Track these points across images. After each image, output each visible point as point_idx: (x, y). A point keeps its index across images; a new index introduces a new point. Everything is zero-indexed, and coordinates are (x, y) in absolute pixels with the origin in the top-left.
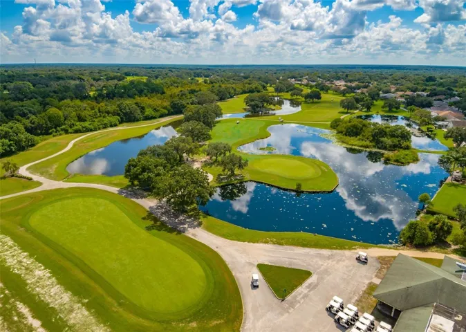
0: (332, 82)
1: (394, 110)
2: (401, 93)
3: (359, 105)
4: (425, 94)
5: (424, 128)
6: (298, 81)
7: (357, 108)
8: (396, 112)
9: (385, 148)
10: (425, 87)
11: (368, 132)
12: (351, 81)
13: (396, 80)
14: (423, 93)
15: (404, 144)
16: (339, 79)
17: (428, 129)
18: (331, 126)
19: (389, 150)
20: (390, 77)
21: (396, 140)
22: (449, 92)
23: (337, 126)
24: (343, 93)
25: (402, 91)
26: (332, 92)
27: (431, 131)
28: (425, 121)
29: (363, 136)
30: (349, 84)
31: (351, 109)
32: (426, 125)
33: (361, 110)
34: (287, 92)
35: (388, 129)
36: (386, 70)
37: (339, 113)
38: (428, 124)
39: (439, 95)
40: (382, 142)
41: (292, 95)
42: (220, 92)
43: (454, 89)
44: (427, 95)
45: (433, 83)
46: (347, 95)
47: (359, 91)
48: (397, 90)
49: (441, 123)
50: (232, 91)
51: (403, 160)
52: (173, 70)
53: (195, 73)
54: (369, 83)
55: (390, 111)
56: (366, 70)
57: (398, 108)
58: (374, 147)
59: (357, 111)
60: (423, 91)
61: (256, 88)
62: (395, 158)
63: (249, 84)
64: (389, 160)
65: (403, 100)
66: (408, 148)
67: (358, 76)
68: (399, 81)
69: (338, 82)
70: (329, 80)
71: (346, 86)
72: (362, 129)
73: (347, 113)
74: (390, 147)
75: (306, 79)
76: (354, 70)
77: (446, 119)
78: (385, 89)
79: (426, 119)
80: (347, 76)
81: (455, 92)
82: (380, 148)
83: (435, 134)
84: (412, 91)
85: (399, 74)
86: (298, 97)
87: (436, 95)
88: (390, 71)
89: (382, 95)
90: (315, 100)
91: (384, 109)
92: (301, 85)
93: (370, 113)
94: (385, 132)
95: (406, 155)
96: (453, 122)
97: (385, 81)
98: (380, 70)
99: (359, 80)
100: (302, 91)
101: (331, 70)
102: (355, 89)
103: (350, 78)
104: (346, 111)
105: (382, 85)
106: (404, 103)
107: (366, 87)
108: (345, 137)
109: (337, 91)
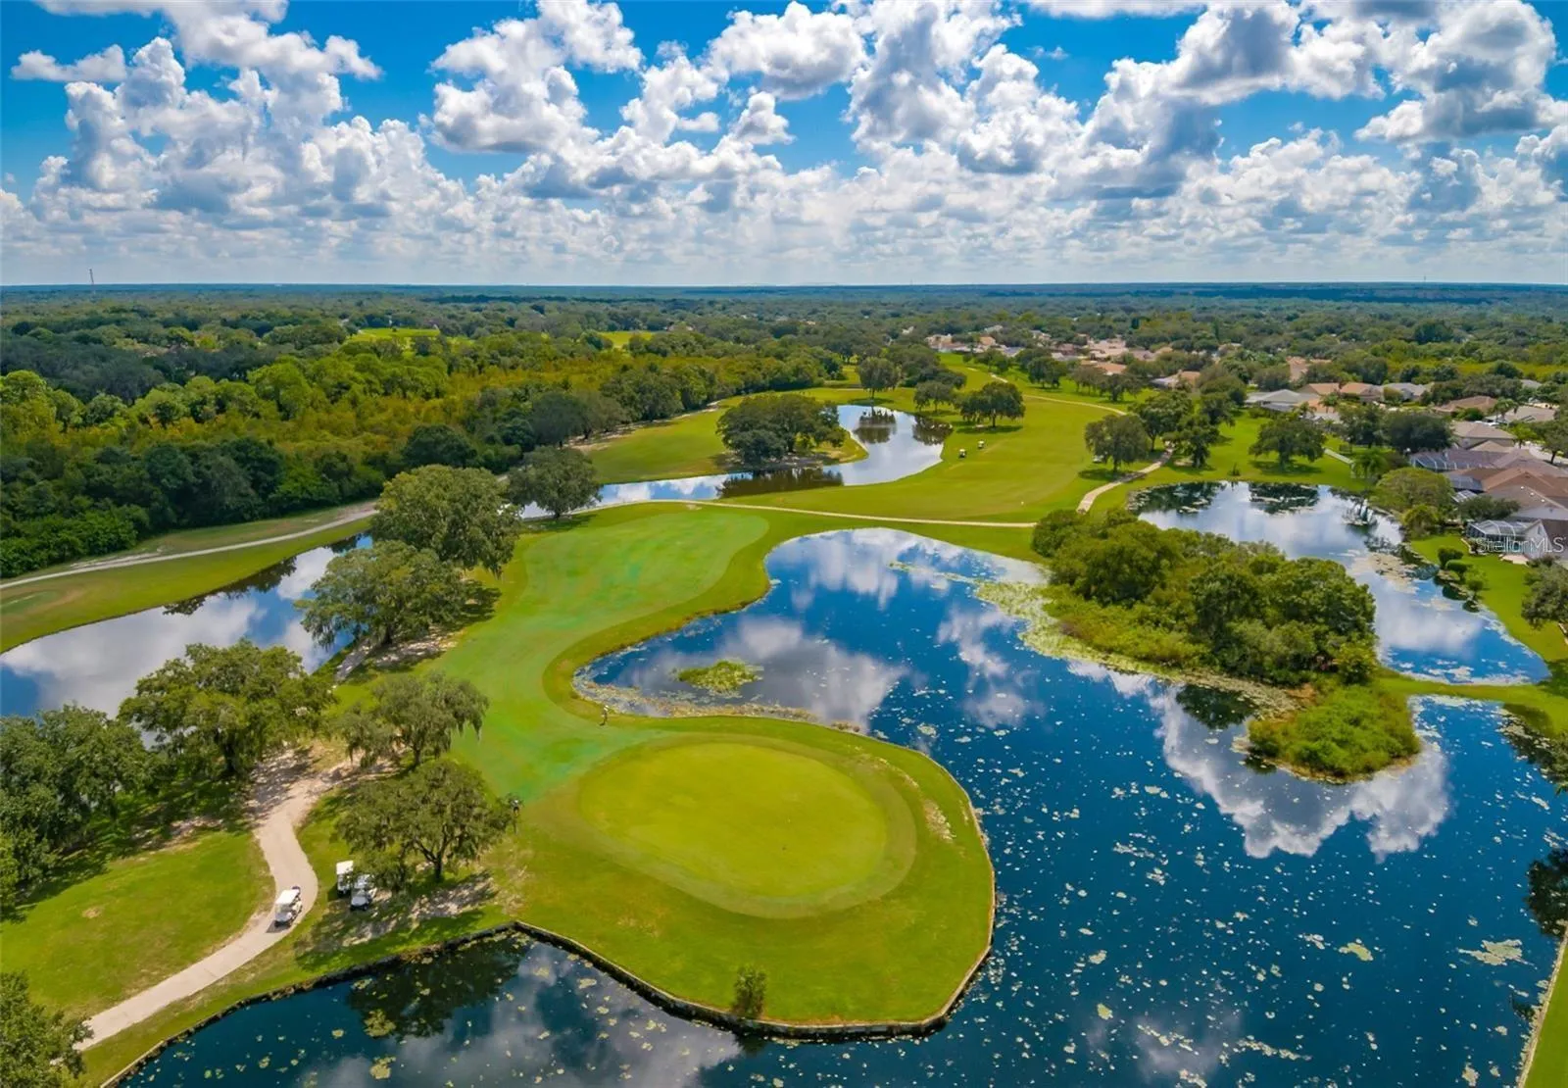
0: (1080, 347)
1: (1300, 460)
2: (1327, 389)
3: (1159, 443)
4: (1418, 390)
5: (1427, 550)
6: (964, 341)
7: (1154, 455)
8: (1308, 470)
9: (1257, 673)
10: (1412, 363)
11: (1179, 585)
12: (1148, 343)
13: (1306, 336)
14: (1409, 386)
15: (1344, 651)
16: (1107, 334)
17: (1444, 556)
18: (1035, 546)
19: (1275, 683)
20: (1288, 325)
21: (1304, 635)
22: (1508, 383)
23: (1058, 546)
24: (1113, 390)
25: (1328, 379)
26: (1073, 384)
27: (1461, 569)
28: (1428, 518)
29: (1159, 602)
30: (1139, 354)
31: (1130, 460)
32: (1433, 531)
33: (1170, 464)
34: (910, 385)
35: (1267, 578)
36: (1275, 302)
37: (1084, 474)
38: (1444, 527)
39: (1471, 395)
40: (1240, 641)
41: (921, 400)
42: (642, 391)
43: (1519, 367)
44: (1426, 400)
45: (1443, 346)
46: (1127, 396)
47: (1171, 381)
48: (1312, 377)
49: (1493, 528)
50: (698, 386)
51: (1340, 756)
52: (548, 305)
53: (613, 316)
54: (1212, 349)
55: (1282, 467)
56: (1205, 301)
57: (1314, 453)
58: (1206, 661)
59: (1156, 466)
60: (1409, 377)
61: (797, 371)
62: (1300, 745)
63: (779, 356)
64: (1272, 753)
65: (1333, 416)
66: (1358, 675)
67: (1173, 326)
68: (1320, 342)
69: (1104, 344)
70: (1068, 340)
71: (1124, 360)
72: (1155, 568)
73: (1113, 476)
74: (1280, 663)
75: (993, 335)
76: (1165, 302)
77: (1516, 508)
78: (1267, 372)
79: (1433, 510)
80: (1135, 324)
81: (1527, 384)
82: (1232, 671)
83: (1476, 587)
84: (1366, 381)
85: (1320, 312)
86: (943, 406)
87: (1457, 394)
88: (1288, 305)
89: (1253, 398)
90: (1003, 421)
91: (1261, 458)
92: (967, 356)
93: (1204, 476)
94: (1254, 595)
95: (1356, 722)
96: (1547, 524)
97: (1268, 341)
98: (1254, 302)
99: (1176, 337)
100: (960, 382)
101: (1089, 302)
102: (1157, 376)
103: (1144, 330)
104: (1110, 466)
105: (1257, 358)
106: (1335, 430)
107: (1195, 367)
108: (1078, 603)
109: (1092, 382)
